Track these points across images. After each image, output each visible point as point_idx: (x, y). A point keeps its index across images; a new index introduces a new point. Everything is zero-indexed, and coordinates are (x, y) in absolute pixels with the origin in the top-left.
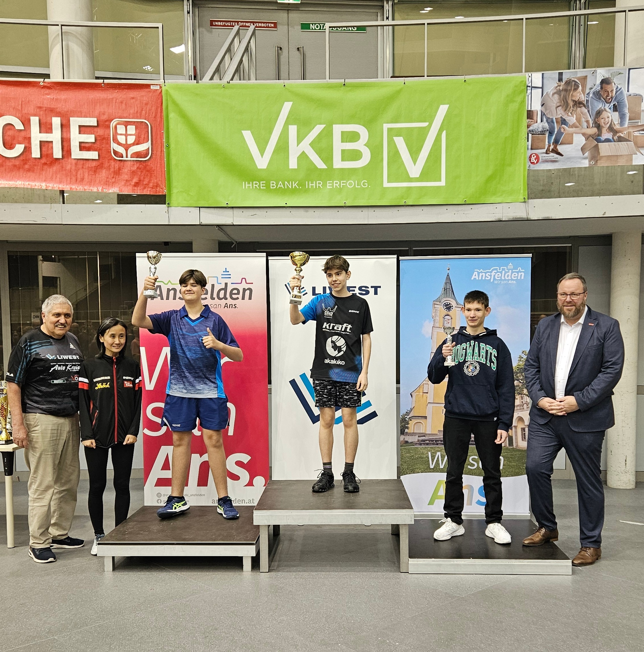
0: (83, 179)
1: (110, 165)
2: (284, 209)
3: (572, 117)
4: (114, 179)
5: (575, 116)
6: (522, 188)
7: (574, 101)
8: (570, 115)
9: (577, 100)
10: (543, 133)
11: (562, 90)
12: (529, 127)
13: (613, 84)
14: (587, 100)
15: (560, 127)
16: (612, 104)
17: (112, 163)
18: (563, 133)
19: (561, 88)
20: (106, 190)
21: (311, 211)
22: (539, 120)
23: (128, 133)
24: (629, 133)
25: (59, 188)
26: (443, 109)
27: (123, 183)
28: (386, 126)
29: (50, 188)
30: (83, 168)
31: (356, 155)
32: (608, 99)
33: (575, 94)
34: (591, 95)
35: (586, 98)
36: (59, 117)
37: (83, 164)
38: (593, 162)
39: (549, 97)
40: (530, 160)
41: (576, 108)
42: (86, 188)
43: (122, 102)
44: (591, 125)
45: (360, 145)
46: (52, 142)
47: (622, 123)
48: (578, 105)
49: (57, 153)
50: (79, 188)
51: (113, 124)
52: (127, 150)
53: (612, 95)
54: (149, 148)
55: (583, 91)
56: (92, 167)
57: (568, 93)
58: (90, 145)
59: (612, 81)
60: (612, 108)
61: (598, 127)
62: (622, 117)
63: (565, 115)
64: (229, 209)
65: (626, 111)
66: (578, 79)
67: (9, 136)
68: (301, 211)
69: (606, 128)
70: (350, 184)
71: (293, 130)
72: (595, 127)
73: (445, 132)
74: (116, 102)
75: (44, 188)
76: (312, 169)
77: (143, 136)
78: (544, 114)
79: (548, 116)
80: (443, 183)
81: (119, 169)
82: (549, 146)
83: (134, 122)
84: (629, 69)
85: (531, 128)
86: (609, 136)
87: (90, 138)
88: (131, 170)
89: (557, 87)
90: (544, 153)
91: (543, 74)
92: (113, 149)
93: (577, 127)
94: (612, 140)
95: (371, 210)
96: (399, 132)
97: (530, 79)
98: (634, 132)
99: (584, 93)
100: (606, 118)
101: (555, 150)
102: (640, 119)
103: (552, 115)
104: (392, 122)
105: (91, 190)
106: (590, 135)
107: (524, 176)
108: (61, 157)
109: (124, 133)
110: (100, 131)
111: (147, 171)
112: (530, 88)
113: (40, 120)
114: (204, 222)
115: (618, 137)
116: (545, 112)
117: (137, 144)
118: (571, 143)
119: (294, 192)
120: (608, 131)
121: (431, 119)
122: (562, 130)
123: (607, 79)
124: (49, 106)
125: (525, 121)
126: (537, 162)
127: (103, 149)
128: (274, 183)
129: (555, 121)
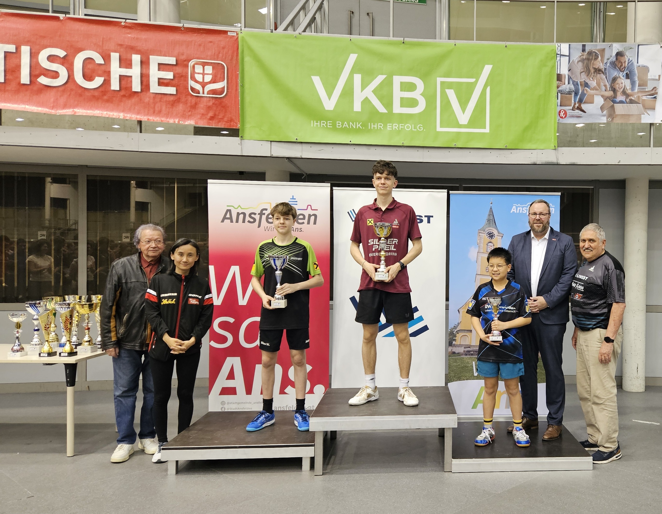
0: (161, 111)
1: (187, 100)
2: (349, 146)
3: (593, 82)
4: (191, 112)
5: (595, 80)
6: (553, 137)
7: (594, 68)
8: (592, 79)
9: (597, 68)
10: (569, 93)
11: (585, 59)
12: (558, 88)
13: (626, 56)
14: (605, 68)
15: (583, 89)
16: (625, 73)
17: (190, 98)
18: (586, 94)
19: (584, 57)
20: (182, 122)
21: (373, 149)
22: (567, 82)
23: (205, 72)
24: (638, 97)
25: (136, 118)
26: (488, 69)
27: (199, 116)
28: (439, 80)
29: (127, 118)
30: (160, 101)
31: (413, 103)
32: (622, 68)
33: (595, 62)
34: (608, 64)
35: (604, 67)
36: (139, 54)
37: (161, 98)
38: (610, 119)
39: (575, 64)
40: (559, 115)
41: (597, 74)
42: (163, 119)
43: (200, 45)
44: (608, 89)
45: (416, 95)
46: (131, 77)
47: (633, 88)
48: (598, 72)
49: (136, 87)
50: (157, 119)
51: (191, 64)
52: (203, 88)
53: (625, 66)
54: (224, 87)
55: (602, 60)
56: (169, 101)
57: (590, 61)
58: (168, 81)
59: (625, 54)
60: (625, 76)
61: (614, 90)
62: (633, 84)
63: (588, 79)
64: (299, 144)
65: (636, 79)
66: (597, 51)
67: (89, 69)
68: (364, 149)
69: (620, 92)
70: (408, 127)
71: (358, 78)
72: (611, 91)
73: (489, 87)
74: (195, 45)
75: (122, 118)
76: (374, 112)
77: (219, 76)
78: (571, 77)
79: (574, 80)
80: (487, 130)
81: (196, 104)
82: (575, 104)
83: (212, 63)
84: (639, 45)
85: (560, 89)
86: (623, 98)
87: (169, 75)
88: (207, 106)
89: (581, 56)
90: (570, 110)
91: (570, 45)
92: (191, 87)
93: (597, 90)
94: (625, 102)
95: (426, 150)
96: (450, 86)
97: (559, 48)
98: (642, 96)
99: (602, 62)
100: (620, 83)
101: (580, 107)
102: (647, 86)
103: (577, 79)
104: (445, 77)
105: (168, 121)
106: (608, 97)
107: (554, 129)
108: (140, 91)
109: (202, 72)
110: (179, 70)
111: (222, 107)
112: (560, 56)
113: (120, 56)
114: (275, 155)
115: (629, 99)
116: (572, 76)
117: (214, 82)
118: (592, 102)
119: (357, 131)
120: (622, 94)
121: (477, 77)
122: (585, 92)
123: (621, 52)
124: (129, 44)
125: (555, 82)
126: (565, 117)
127: (181, 85)
128: (339, 123)
129: (579, 84)
